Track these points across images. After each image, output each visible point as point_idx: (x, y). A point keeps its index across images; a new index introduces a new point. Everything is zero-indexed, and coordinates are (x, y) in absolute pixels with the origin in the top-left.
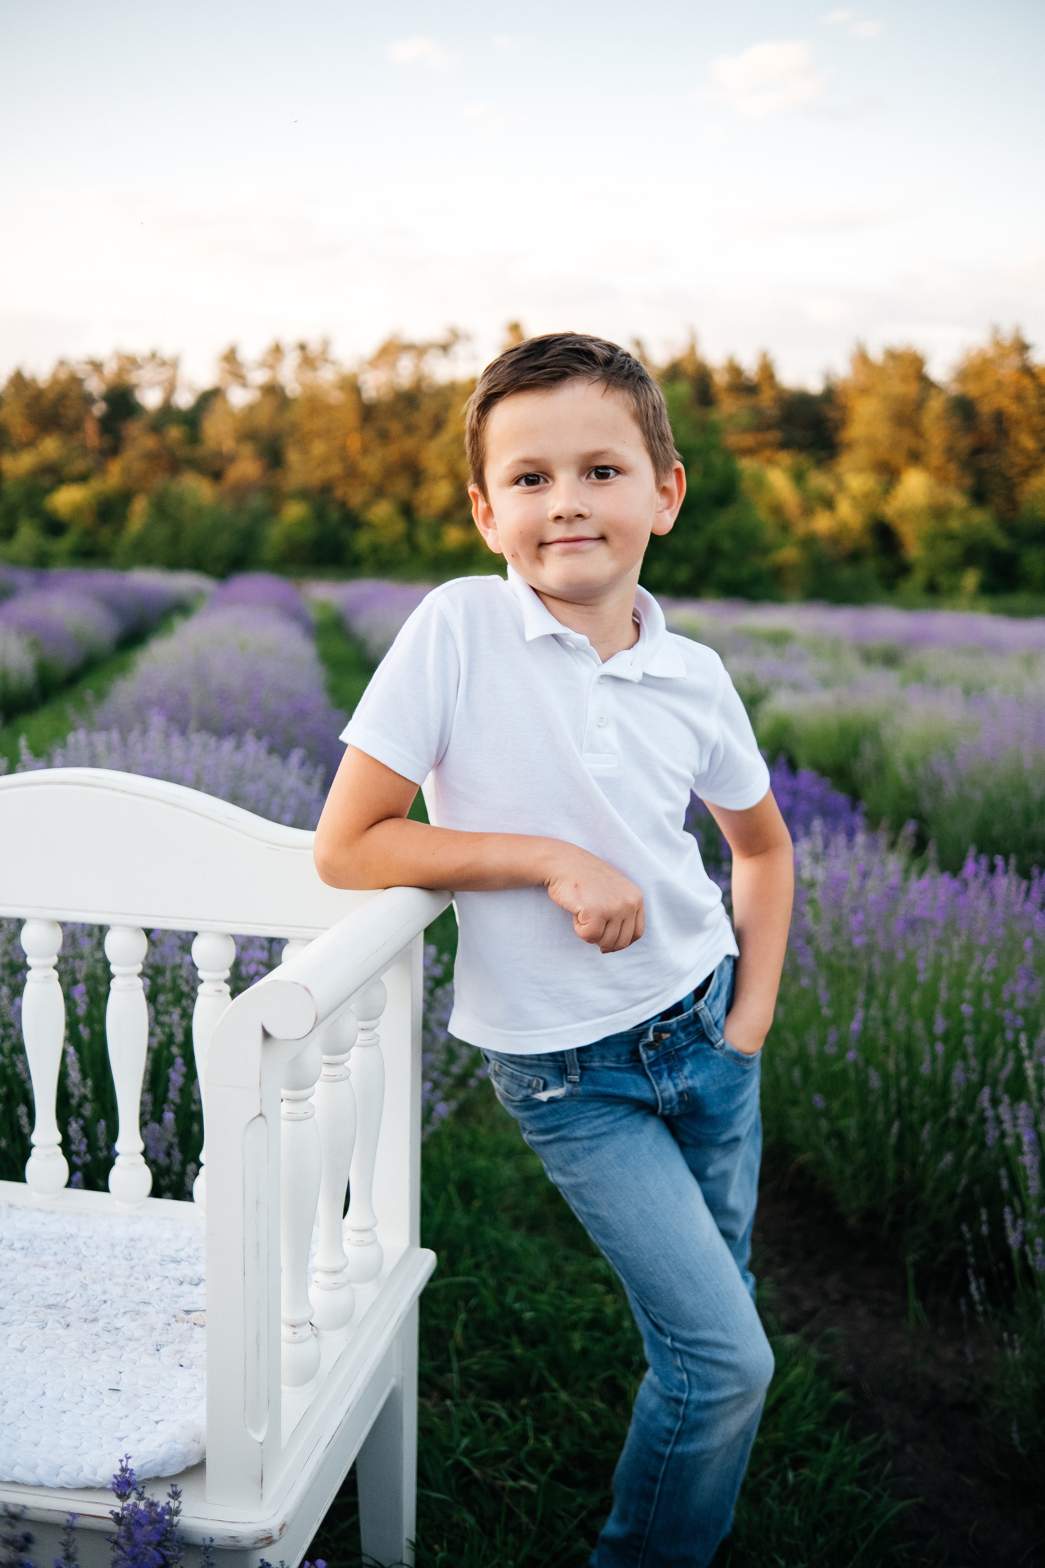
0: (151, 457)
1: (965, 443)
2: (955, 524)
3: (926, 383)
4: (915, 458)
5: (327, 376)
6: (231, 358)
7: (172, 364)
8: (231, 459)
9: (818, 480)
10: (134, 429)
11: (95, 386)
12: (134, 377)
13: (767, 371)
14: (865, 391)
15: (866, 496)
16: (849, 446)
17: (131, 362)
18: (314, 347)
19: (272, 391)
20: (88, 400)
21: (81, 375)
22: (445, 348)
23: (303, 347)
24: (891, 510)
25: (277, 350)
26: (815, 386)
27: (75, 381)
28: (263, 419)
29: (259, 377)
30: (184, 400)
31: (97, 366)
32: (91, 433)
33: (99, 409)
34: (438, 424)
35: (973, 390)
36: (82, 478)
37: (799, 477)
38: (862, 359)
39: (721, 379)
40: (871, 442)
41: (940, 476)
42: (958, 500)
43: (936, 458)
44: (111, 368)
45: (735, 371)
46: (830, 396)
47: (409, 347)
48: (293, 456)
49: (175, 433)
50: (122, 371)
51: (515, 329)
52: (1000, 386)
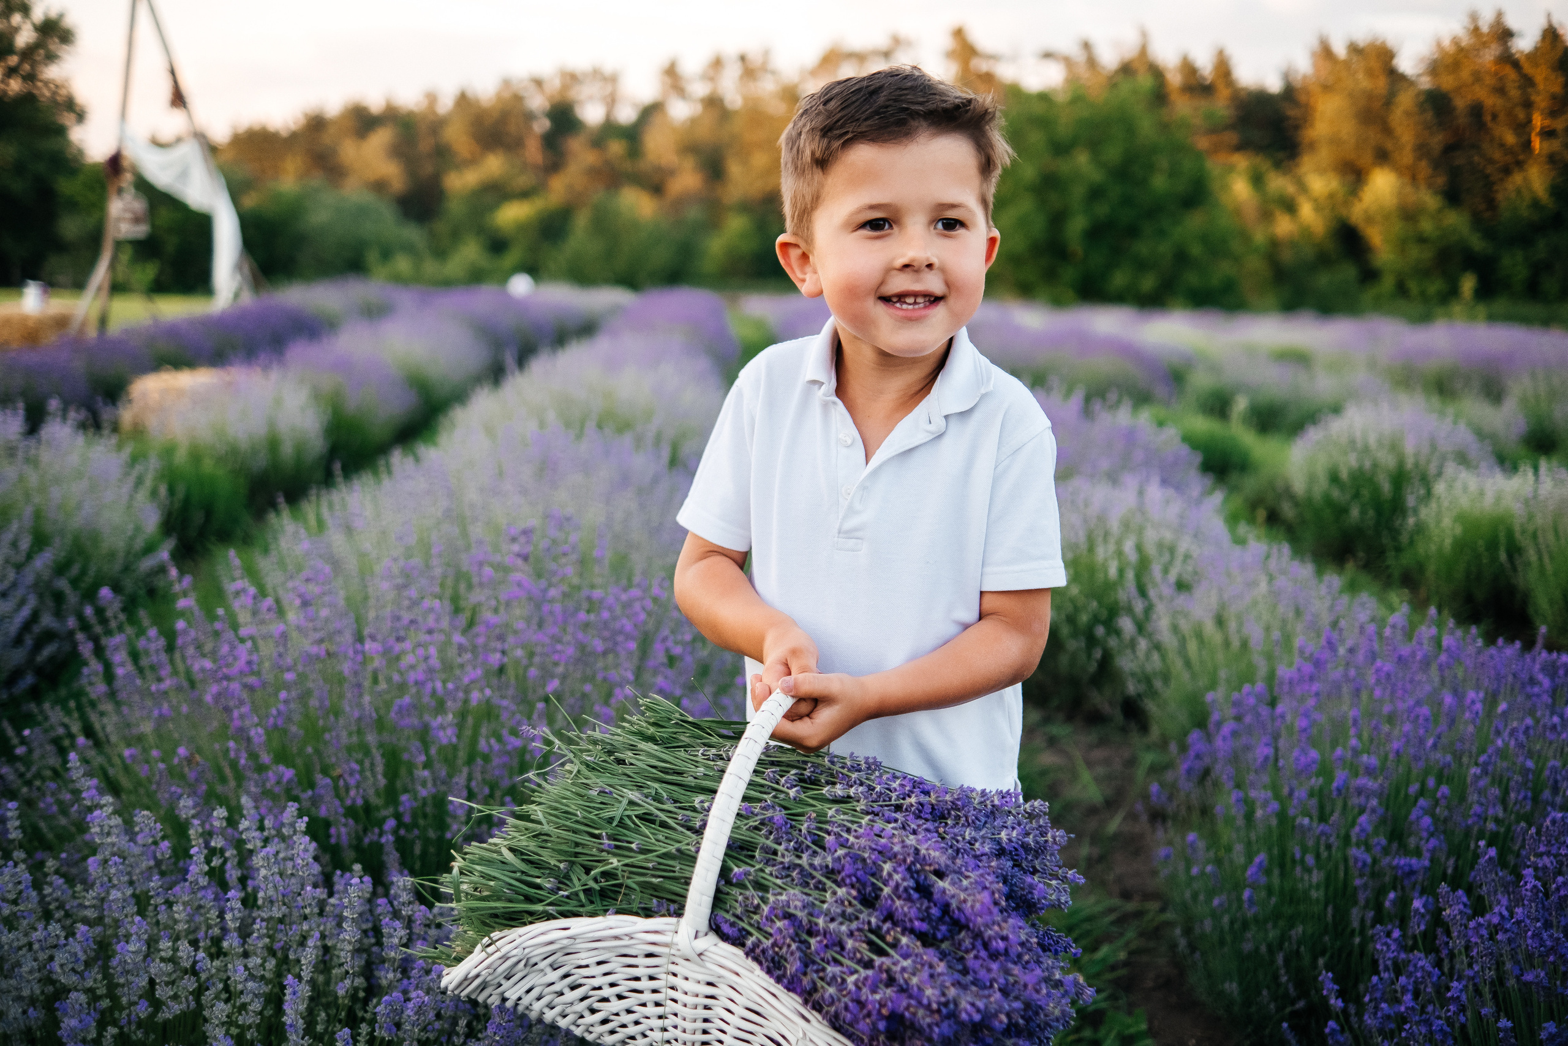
0: (594, 173)
1: (1437, 141)
2: (1427, 226)
3: (1394, 77)
4: (1383, 157)
5: (767, 87)
6: (672, 74)
7: (612, 79)
8: (670, 172)
9: (1278, 183)
10: (576, 145)
11: (537, 102)
12: (575, 93)
13: (1223, 68)
14: (1327, 88)
15: (1331, 196)
16: (1312, 146)
17: (572, 78)
18: (755, 57)
19: (713, 103)
20: (529, 116)
21: (522, 93)
23: (743, 58)
24: (1357, 213)
25: (717, 63)
26: (1274, 85)
27: (518, 98)
28: (705, 133)
29: (700, 90)
30: (626, 115)
31: (538, 83)
32: (533, 151)
33: (542, 125)
35: (1447, 82)
36: (525, 195)
37: (1257, 180)
38: (1325, 52)
39: (1175, 79)
40: (1335, 141)
41: (1411, 176)
42: (1431, 201)
43: (1407, 157)
44: (554, 85)
45: (1189, 68)
46: (1290, 93)
48: (734, 169)
49: (616, 148)
50: (565, 87)
51: (959, 34)
52: (1477, 77)
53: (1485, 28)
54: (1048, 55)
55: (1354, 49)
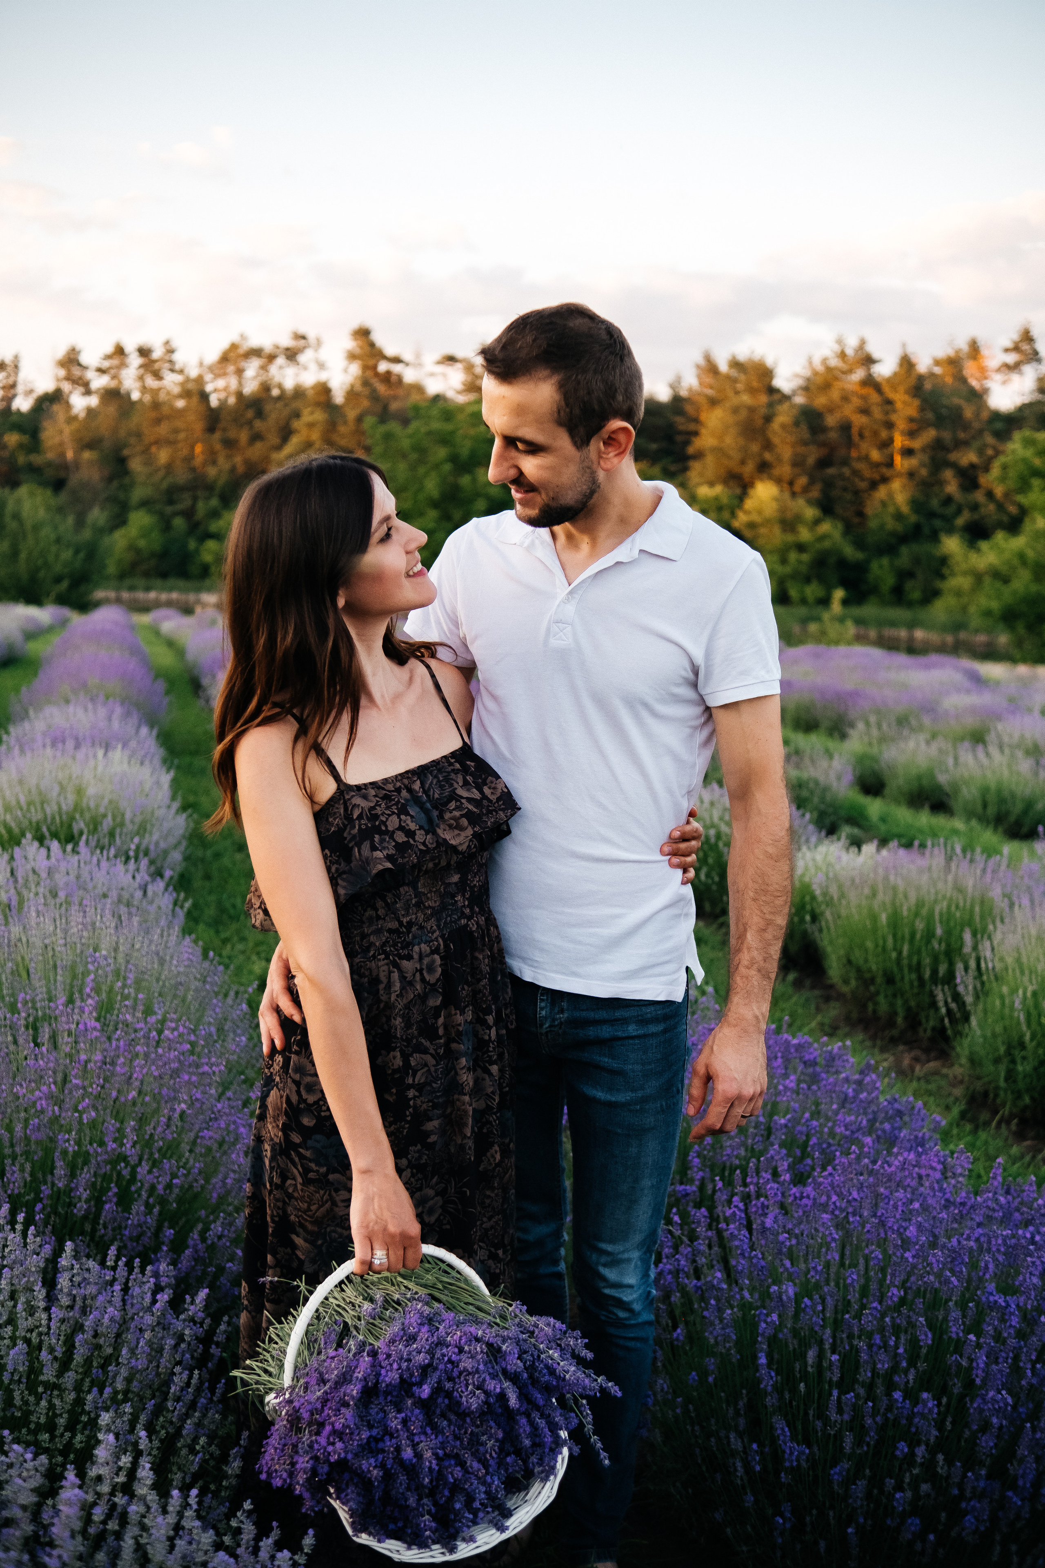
1: (813, 455)
2: (805, 535)
3: (774, 393)
4: (764, 468)
5: (171, 381)
6: (71, 360)
7: (13, 368)
8: (72, 467)
14: (713, 402)
16: (699, 455)
18: (156, 350)
19: (113, 395)
22: (292, 355)
24: (740, 521)
25: (119, 352)
26: (664, 395)
28: (104, 426)
29: (99, 382)
30: (24, 403)
34: (286, 433)
35: (820, 401)
38: (710, 368)
40: (719, 451)
41: (789, 486)
42: (808, 511)
43: (786, 470)
46: (678, 402)
47: (256, 352)
48: (136, 465)
49: (12, 439)
51: (363, 334)
52: (845, 398)
53: (850, 352)
54: (451, 359)
55: (736, 364)
